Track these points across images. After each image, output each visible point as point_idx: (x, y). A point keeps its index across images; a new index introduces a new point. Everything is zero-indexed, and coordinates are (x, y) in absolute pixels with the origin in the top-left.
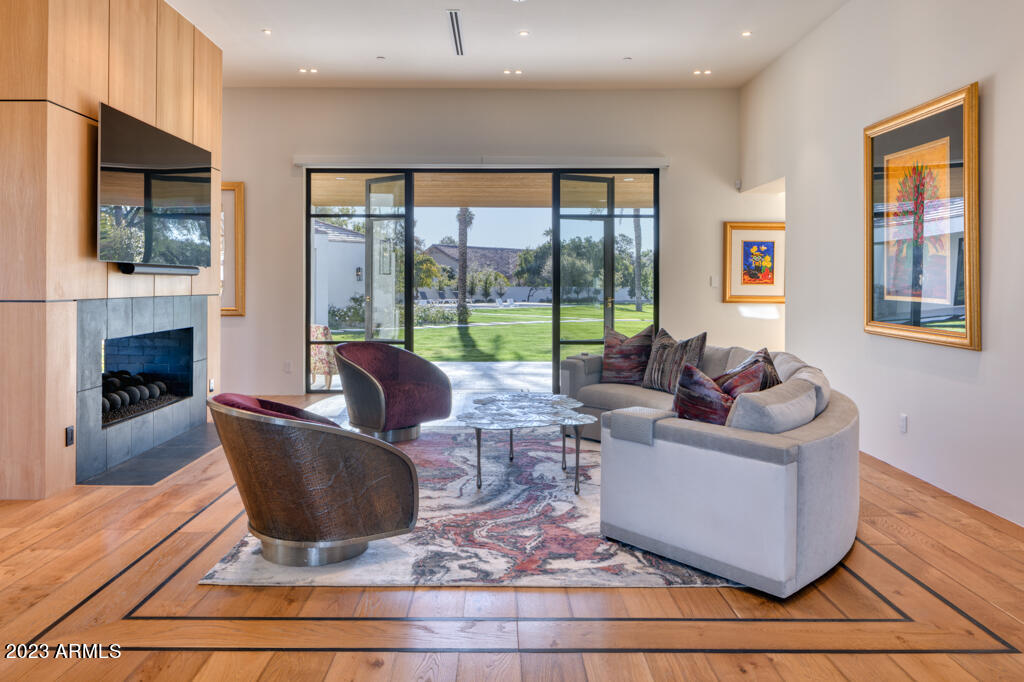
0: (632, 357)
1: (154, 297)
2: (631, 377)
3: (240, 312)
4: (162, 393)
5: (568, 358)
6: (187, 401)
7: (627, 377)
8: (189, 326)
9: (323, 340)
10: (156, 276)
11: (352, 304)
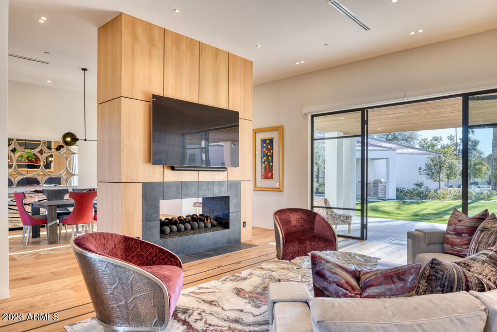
0: (464, 235)
1: (198, 182)
2: (461, 252)
3: (281, 189)
4: (213, 226)
5: (416, 230)
6: (226, 231)
7: (458, 251)
8: (226, 195)
9: (324, 206)
10: (199, 172)
11: (415, 187)
